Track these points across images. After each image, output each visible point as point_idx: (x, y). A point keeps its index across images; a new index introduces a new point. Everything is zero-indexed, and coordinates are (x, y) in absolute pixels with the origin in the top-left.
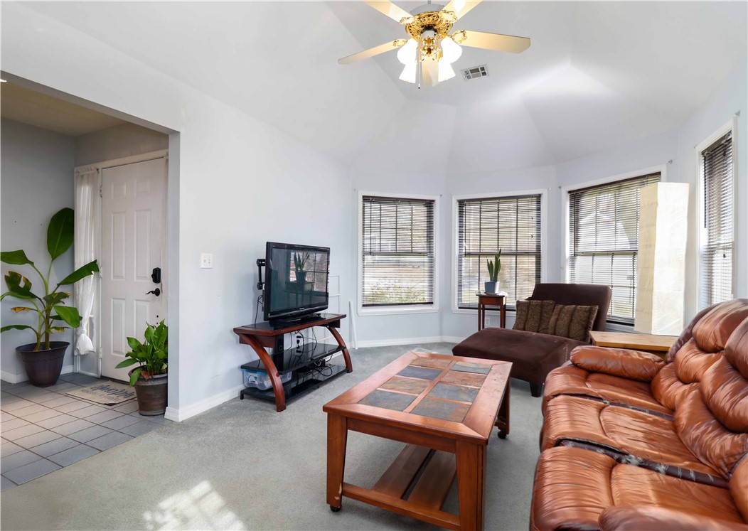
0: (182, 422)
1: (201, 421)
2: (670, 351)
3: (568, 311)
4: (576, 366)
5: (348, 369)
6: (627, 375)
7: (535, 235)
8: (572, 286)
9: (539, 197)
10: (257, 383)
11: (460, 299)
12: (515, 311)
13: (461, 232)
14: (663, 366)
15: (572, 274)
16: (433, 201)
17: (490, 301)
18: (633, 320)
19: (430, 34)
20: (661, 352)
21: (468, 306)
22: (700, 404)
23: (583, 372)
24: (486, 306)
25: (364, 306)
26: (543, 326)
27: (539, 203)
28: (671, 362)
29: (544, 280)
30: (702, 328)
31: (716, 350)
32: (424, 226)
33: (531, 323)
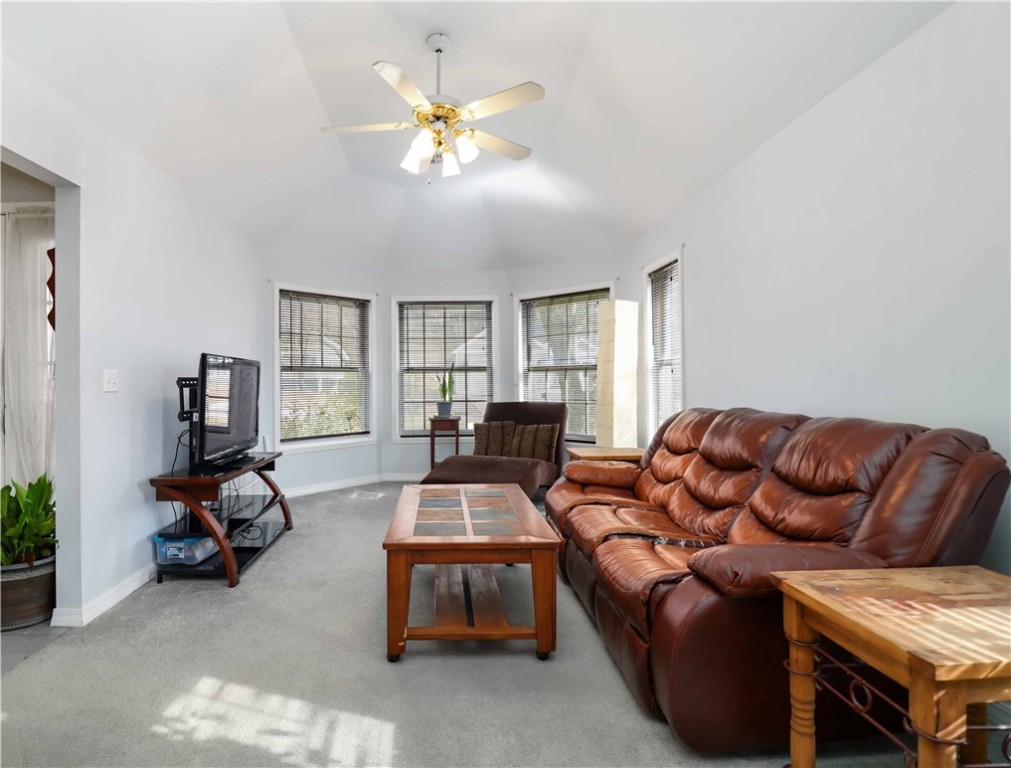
0: (89, 625)
1: (122, 618)
2: (643, 458)
3: (530, 431)
4: (570, 480)
5: (288, 526)
6: (614, 483)
7: (485, 347)
8: (525, 404)
9: (489, 304)
10: (182, 556)
11: (402, 426)
12: (472, 435)
13: (401, 342)
14: (640, 473)
15: (526, 391)
16: (368, 301)
17: (444, 425)
18: (594, 437)
19: (440, 125)
20: (636, 461)
21: (411, 434)
22: (686, 494)
23: (579, 486)
24: (437, 433)
25: (282, 441)
26: (506, 450)
27: (489, 311)
28: (646, 468)
29: (497, 399)
30: (672, 436)
31: (689, 451)
32: (355, 333)
33: (493, 447)
